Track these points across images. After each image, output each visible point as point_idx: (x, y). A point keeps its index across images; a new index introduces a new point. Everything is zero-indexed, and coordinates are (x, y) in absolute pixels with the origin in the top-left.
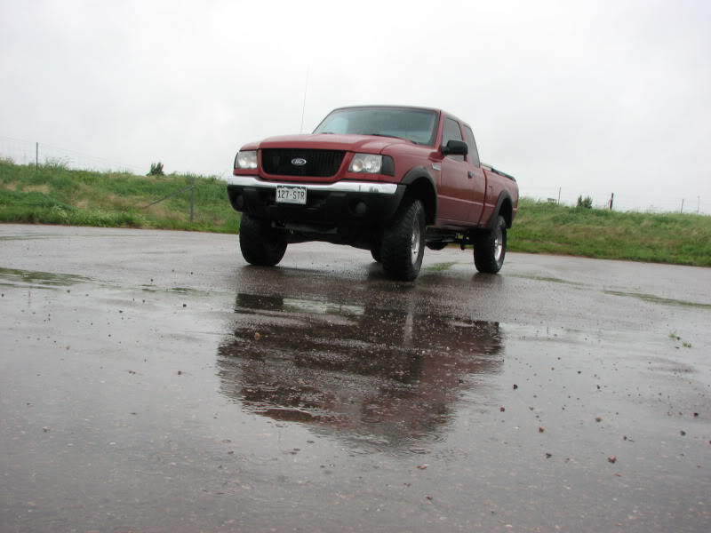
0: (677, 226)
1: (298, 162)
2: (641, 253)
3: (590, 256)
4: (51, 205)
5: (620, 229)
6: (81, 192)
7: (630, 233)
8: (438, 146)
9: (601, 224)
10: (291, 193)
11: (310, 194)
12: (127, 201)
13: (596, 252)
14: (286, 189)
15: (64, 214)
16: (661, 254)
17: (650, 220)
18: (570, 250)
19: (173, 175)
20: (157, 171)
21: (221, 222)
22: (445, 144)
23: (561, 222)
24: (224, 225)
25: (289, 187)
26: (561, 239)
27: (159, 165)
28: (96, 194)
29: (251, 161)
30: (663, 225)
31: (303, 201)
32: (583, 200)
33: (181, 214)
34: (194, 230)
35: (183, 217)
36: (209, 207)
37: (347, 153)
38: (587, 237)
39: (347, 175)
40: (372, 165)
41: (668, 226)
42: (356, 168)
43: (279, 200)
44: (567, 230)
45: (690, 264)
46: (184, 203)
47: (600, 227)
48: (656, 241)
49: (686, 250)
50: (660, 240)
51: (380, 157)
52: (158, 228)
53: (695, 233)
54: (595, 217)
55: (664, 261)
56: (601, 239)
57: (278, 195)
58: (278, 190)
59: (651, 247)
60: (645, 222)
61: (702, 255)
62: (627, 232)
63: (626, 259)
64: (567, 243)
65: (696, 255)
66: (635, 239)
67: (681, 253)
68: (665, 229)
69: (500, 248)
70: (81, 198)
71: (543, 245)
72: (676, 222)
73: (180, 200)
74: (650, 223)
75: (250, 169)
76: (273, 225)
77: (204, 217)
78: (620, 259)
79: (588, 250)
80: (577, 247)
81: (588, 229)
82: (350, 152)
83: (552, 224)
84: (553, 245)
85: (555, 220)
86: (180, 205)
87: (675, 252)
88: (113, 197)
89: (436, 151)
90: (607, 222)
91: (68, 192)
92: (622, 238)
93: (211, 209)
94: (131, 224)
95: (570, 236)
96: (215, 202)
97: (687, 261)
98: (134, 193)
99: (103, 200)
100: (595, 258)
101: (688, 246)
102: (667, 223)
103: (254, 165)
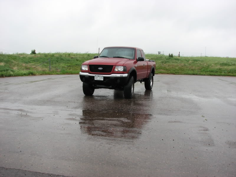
0: (200, 62)
1: (100, 69)
2: (190, 72)
3: (174, 74)
4: (7, 70)
5: (183, 64)
6: (14, 64)
7: (186, 65)
8: (136, 59)
9: (177, 63)
10: (99, 78)
11: (104, 78)
12: (29, 65)
13: (176, 73)
14: (97, 76)
15: (12, 73)
16: (196, 72)
17: (191, 61)
18: (168, 72)
19: (39, 54)
20: (34, 52)
21: (59, 70)
22: (137, 58)
23: (164, 63)
24: (60, 71)
25: (98, 76)
26: (165, 69)
27: (34, 50)
28: (18, 64)
29: (86, 68)
30: (196, 62)
31: (102, 80)
32: (170, 55)
33: (46, 68)
34: (52, 74)
35: (47, 69)
36: (54, 65)
37: (114, 66)
38: (173, 68)
39: (114, 72)
40: (121, 69)
41: (197, 63)
42: (116, 70)
43: (95, 79)
44: (166, 65)
45: (204, 75)
46: (46, 64)
47: (176, 64)
48: (194, 68)
49: (203, 70)
50: (195, 67)
51: (123, 67)
52: (41, 75)
53: (205, 64)
54: (175, 61)
55: (197, 74)
56: (177, 68)
57: (95, 78)
58: (95, 77)
59: (192, 70)
60: (190, 62)
61: (208, 72)
62: (185, 65)
63: (185, 74)
64: (167, 70)
65: (206, 72)
66: (187, 67)
67: (202, 71)
68: (196, 63)
69: (152, 82)
70: (14, 66)
71: (159, 71)
72: (200, 61)
73: (44, 63)
74: (192, 62)
75: (86, 70)
76: (93, 85)
77: (54, 69)
78: (183, 74)
79: (173, 72)
80: (170, 71)
81: (173, 65)
82: (115, 66)
83: (162, 64)
84: (163, 71)
85: (162, 62)
86: (45, 66)
87: (200, 71)
88: (24, 65)
89: (135, 61)
90: (178, 62)
91: (10, 64)
92: (183, 67)
93: (55, 66)
94: (32, 74)
95: (167, 68)
96: (55, 63)
97: (204, 74)
98: (30, 62)
99: (21, 66)
100: (176, 74)
101: (203, 69)
102: (197, 61)
103: (87, 69)
